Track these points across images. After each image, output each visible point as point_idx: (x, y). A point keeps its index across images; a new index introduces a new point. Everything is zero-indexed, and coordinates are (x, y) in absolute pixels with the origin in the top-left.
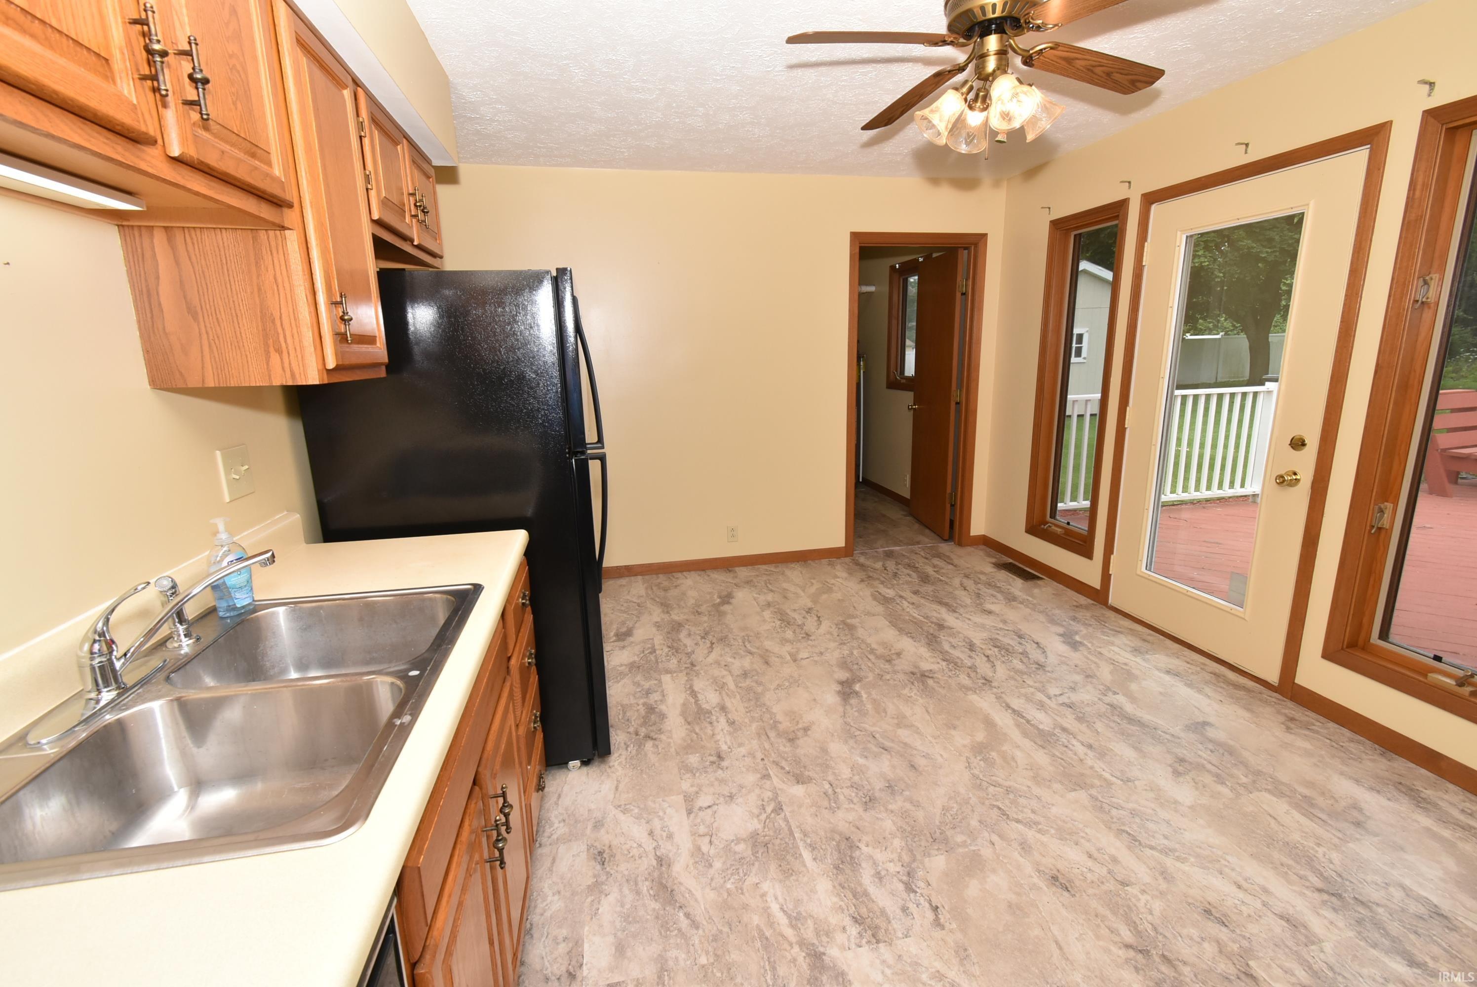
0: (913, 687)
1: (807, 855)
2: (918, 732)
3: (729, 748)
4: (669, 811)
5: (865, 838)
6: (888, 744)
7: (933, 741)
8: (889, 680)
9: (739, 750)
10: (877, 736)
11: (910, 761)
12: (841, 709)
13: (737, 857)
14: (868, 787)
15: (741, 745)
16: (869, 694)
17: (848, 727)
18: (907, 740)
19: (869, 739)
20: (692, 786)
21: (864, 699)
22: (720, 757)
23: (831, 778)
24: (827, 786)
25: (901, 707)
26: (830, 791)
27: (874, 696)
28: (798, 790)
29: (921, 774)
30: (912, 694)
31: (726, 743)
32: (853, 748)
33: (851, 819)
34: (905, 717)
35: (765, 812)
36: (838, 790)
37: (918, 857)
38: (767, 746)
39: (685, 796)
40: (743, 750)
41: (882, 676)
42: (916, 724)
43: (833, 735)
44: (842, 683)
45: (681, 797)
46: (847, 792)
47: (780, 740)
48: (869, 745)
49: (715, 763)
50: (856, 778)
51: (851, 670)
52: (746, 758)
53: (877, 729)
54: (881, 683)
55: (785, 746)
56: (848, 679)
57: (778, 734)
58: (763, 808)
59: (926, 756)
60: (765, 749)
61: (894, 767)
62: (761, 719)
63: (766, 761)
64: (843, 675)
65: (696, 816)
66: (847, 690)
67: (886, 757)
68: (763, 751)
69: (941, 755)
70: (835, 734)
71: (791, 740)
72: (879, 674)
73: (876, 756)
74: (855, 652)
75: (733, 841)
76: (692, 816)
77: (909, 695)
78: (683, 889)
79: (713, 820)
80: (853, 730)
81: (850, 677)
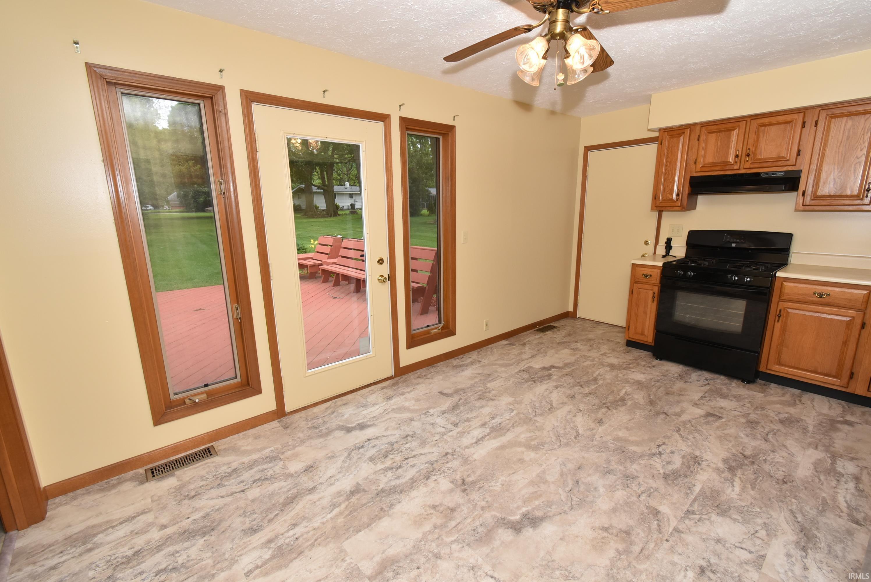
0: (486, 486)
3: (686, 570)
4: (782, 571)
6: (570, 482)
8: (487, 502)
9: (679, 562)
11: (575, 470)
13: (742, 515)
15: (674, 564)
16: (519, 507)
20: (748, 571)
21: (529, 508)
22: (702, 570)
27: (519, 503)
28: (664, 509)
30: (497, 484)
31: (685, 576)
35: (701, 517)
38: (652, 545)
39: (760, 569)
40: (676, 558)
41: (483, 507)
44: (517, 530)
45: (763, 570)
47: (637, 540)
49: (711, 570)
51: (489, 530)
52: (680, 552)
53: (559, 490)
54: (496, 505)
55: (638, 534)
56: (507, 528)
57: (631, 544)
58: (700, 520)
60: (656, 544)
62: (629, 566)
63: (666, 537)
65: (757, 551)
66: (524, 523)
68: (660, 544)
71: (628, 533)
72: (482, 510)
74: (449, 539)
75: (739, 522)
76: (762, 553)
77: (500, 486)
78: (793, 528)
79: (745, 540)
81: (503, 528)
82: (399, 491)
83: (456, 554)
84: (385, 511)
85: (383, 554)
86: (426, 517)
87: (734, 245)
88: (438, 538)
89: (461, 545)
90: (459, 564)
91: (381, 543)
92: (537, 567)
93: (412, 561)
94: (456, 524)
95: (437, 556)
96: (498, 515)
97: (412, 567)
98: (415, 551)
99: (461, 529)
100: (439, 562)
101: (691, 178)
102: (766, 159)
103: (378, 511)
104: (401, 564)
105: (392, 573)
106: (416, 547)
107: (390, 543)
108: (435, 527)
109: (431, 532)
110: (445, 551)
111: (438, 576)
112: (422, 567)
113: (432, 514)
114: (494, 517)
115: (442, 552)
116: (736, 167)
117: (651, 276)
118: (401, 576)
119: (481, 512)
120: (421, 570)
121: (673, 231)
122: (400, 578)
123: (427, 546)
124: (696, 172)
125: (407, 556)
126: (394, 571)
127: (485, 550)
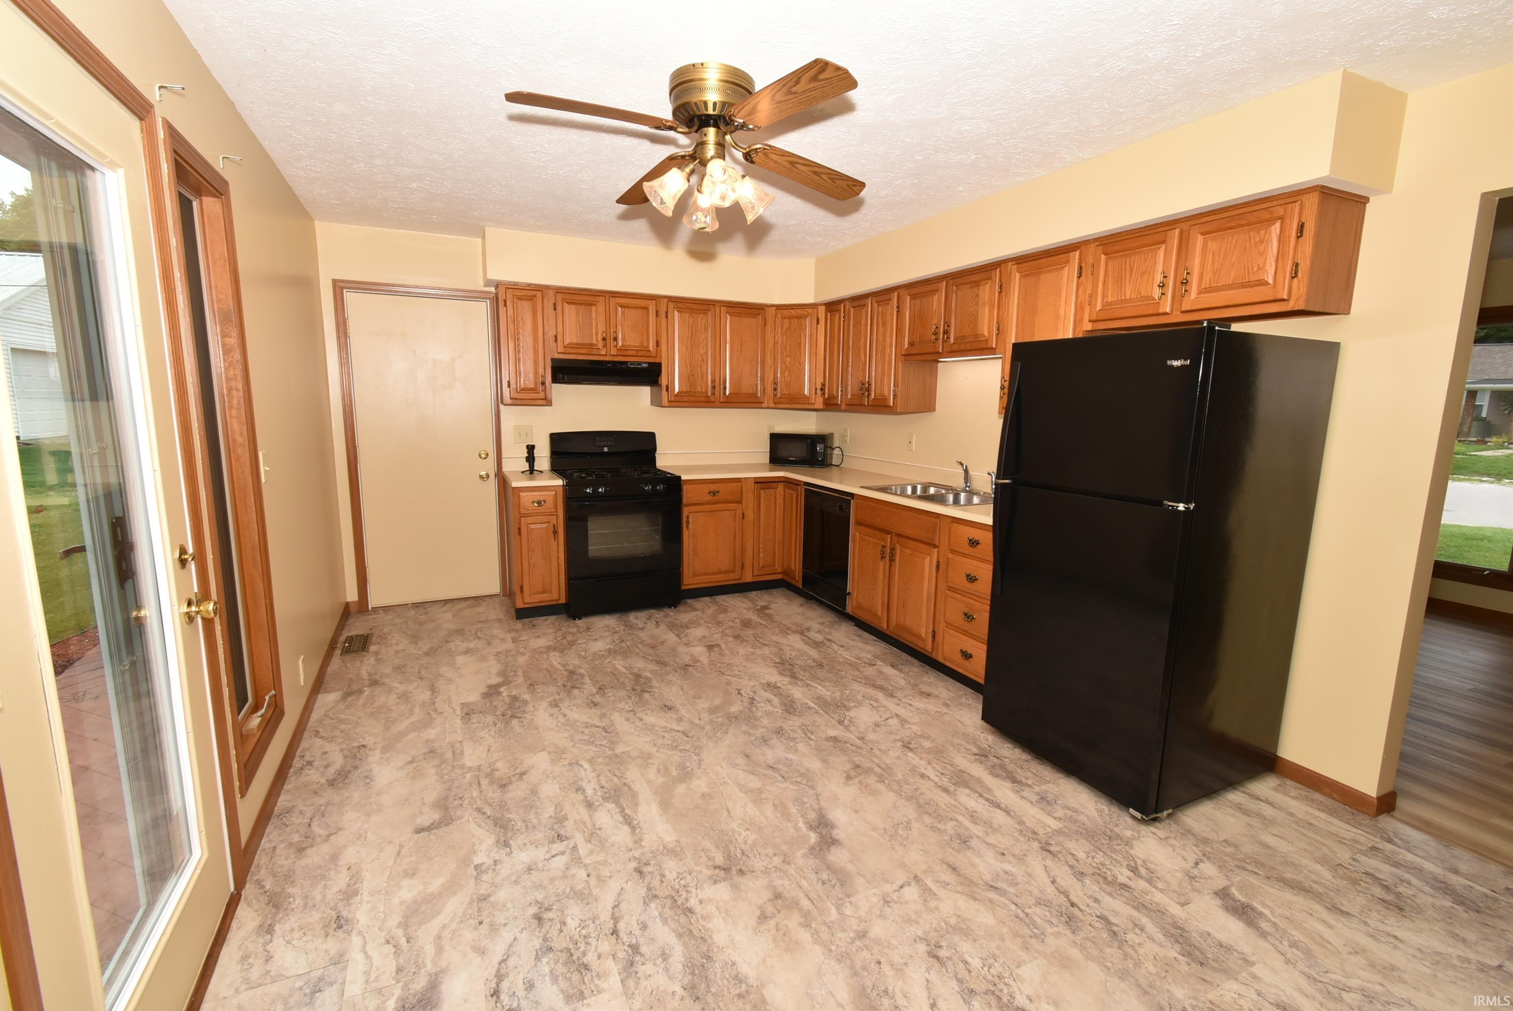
0: (743, 846)
1: (812, 705)
2: (741, 787)
5: (779, 714)
6: (769, 772)
7: (727, 779)
8: (775, 855)
10: (780, 778)
11: (750, 760)
12: (823, 803)
14: (782, 739)
16: (797, 829)
17: (809, 784)
18: (752, 777)
19: (787, 775)
21: (801, 820)
23: (812, 742)
24: (812, 737)
25: (758, 813)
26: (809, 735)
27: (790, 825)
28: (832, 733)
29: (741, 752)
30: (744, 834)
32: (800, 766)
33: (790, 722)
34: (754, 801)
36: (803, 736)
37: (746, 710)
38: (875, 759)
41: (784, 861)
42: (742, 795)
43: (822, 775)
44: (834, 842)
46: (797, 735)
48: (786, 769)
50: (792, 744)
51: (829, 867)
53: (781, 785)
54: (785, 848)
55: (860, 760)
56: (828, 850)
57: (872, 770)
59: (735, 765)
60: (874, 756)
61: (763, 755)
64: (837, 856)
66: (824, 832)
67: (771, 762)
68: (875, 754)
69: (722, 767)
70: (820, 776)
71: (857, 766)
72: (789, 864)
73: (779, 761)
74: (834, 914)
77: (748, 832)
80: (804, 782)
81: (827, 853)
82: (705, 961)
83: (862, 913)
84: (747, 991)
85: (846, 1007)
86: (781, 932)
87: (606, 449)
88: (829, 927)
89: (848, 904)
90: (878, 913)
91: (821, 1007)
92: (892, 845)
93: (864, 968)
94: (806, 899)
95: (862, 935)
96: (802, 851)
97: (877, 970)
98: (848, 961)
99: (819, 896)
100: (871, 935)
101: (553, 360)
102: (630, 346)
103: (744, 1004)
104: (869, 984)
105: (883, 999)
106: (839, 957)
107: (824, 993)
108: (807, 925)
109: (815, 934)
110: (854, 924)
111: (893, 942)
112: (879, 957)
113: (778, 924)
114: (804, 856)
115: (855, 927)
116: (603, 352)
117: (545, 501)
118: (890, 988)
119: (793, 866)
120: (883, 960)
121: (520, 435)
122: (894, 990)
123: (841, 944)
124: (558, 353)
125: (856, 974)
126: (881, 997)
127: (859, 881)
